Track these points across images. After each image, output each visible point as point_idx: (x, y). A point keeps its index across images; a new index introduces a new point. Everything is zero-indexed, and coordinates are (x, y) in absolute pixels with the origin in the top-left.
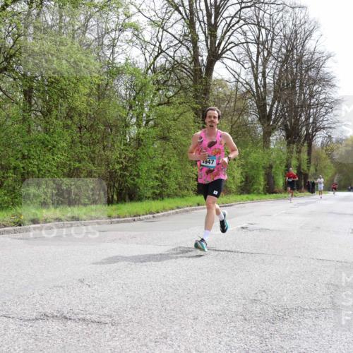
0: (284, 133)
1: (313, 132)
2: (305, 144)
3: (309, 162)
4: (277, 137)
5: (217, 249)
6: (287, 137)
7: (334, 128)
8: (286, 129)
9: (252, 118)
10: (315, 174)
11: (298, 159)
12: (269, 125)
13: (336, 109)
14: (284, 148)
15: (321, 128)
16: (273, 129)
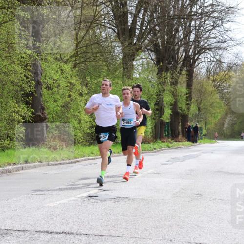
0: (153, 55)
1: (195, 54)
2: (184, 72)
3: (189, 97)
4: (144, 61)
5: (50, 230)
6: (158, 61)
7: (225, 49)
8: (156, 50)
9: (107, 32)
10: (196, 116)
11: (173, 94)
12: (131, 44)
13: (229, 21)
14: (153, 77)
15: (206, 49)
16: (137, 50)
